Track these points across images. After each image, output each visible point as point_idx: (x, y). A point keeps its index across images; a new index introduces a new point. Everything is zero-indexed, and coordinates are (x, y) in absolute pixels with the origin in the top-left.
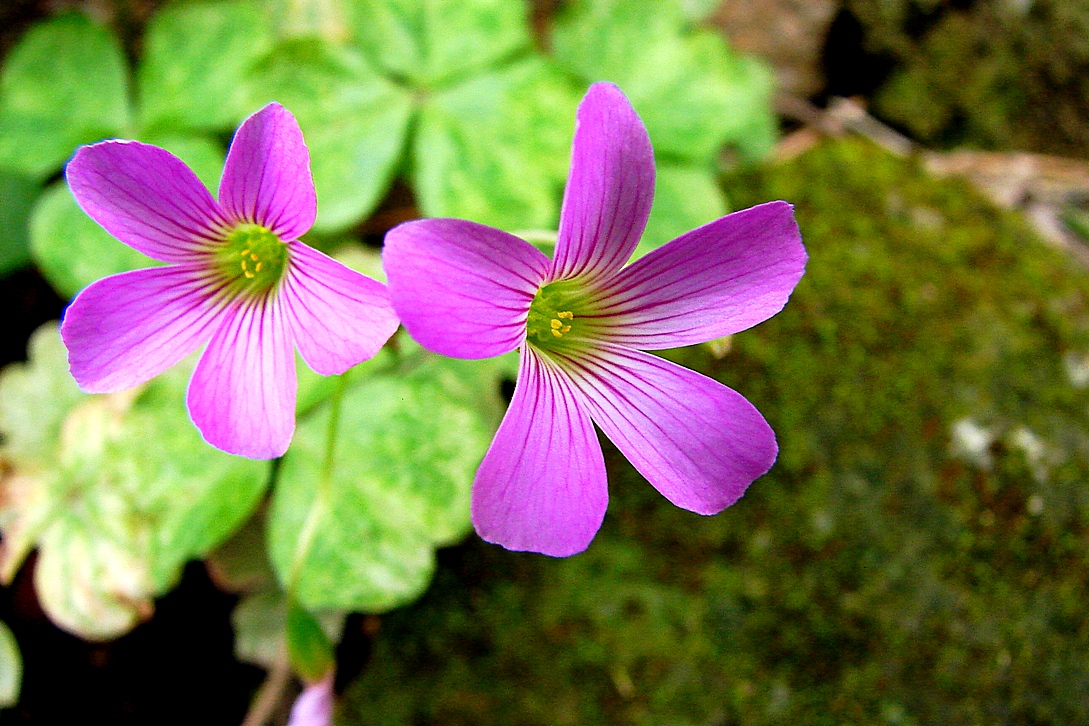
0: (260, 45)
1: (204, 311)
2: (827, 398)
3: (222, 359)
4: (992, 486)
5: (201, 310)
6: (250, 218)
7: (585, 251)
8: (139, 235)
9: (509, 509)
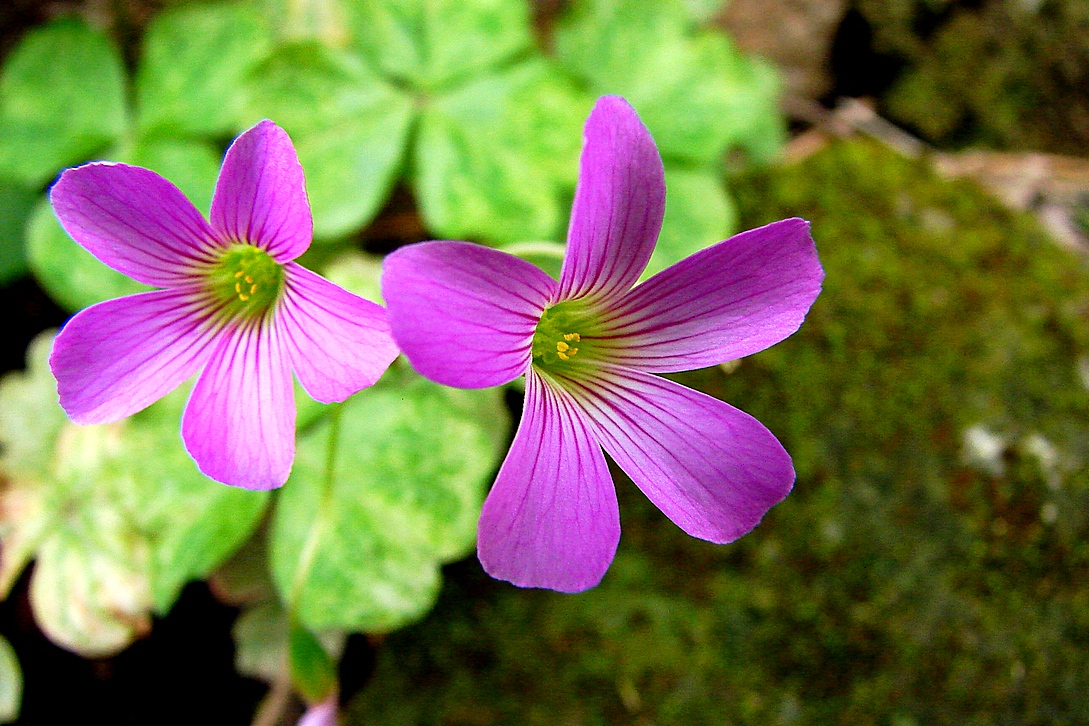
0: (258, 49)
1: (196, 337)
2: (836, 405)
3: (217, 386)
4: (1005, 493)
5: (194, 335)
6: (244, 240)
7: (593, 270)
8: (127, 259)
9: (518, 543)
